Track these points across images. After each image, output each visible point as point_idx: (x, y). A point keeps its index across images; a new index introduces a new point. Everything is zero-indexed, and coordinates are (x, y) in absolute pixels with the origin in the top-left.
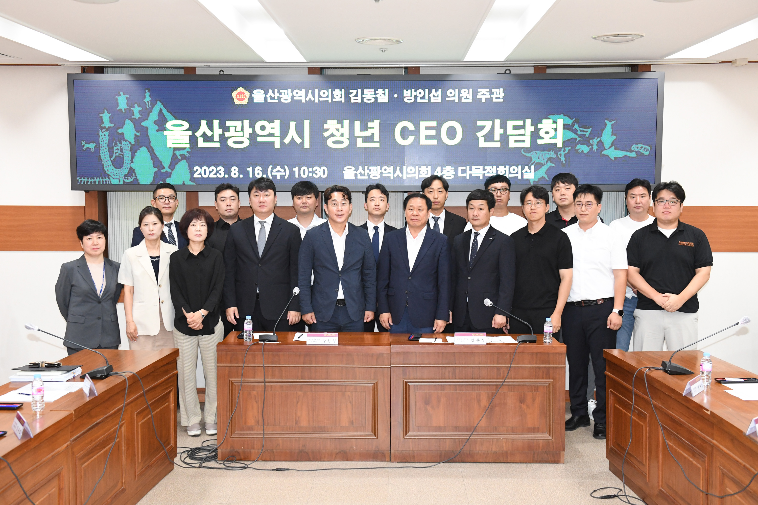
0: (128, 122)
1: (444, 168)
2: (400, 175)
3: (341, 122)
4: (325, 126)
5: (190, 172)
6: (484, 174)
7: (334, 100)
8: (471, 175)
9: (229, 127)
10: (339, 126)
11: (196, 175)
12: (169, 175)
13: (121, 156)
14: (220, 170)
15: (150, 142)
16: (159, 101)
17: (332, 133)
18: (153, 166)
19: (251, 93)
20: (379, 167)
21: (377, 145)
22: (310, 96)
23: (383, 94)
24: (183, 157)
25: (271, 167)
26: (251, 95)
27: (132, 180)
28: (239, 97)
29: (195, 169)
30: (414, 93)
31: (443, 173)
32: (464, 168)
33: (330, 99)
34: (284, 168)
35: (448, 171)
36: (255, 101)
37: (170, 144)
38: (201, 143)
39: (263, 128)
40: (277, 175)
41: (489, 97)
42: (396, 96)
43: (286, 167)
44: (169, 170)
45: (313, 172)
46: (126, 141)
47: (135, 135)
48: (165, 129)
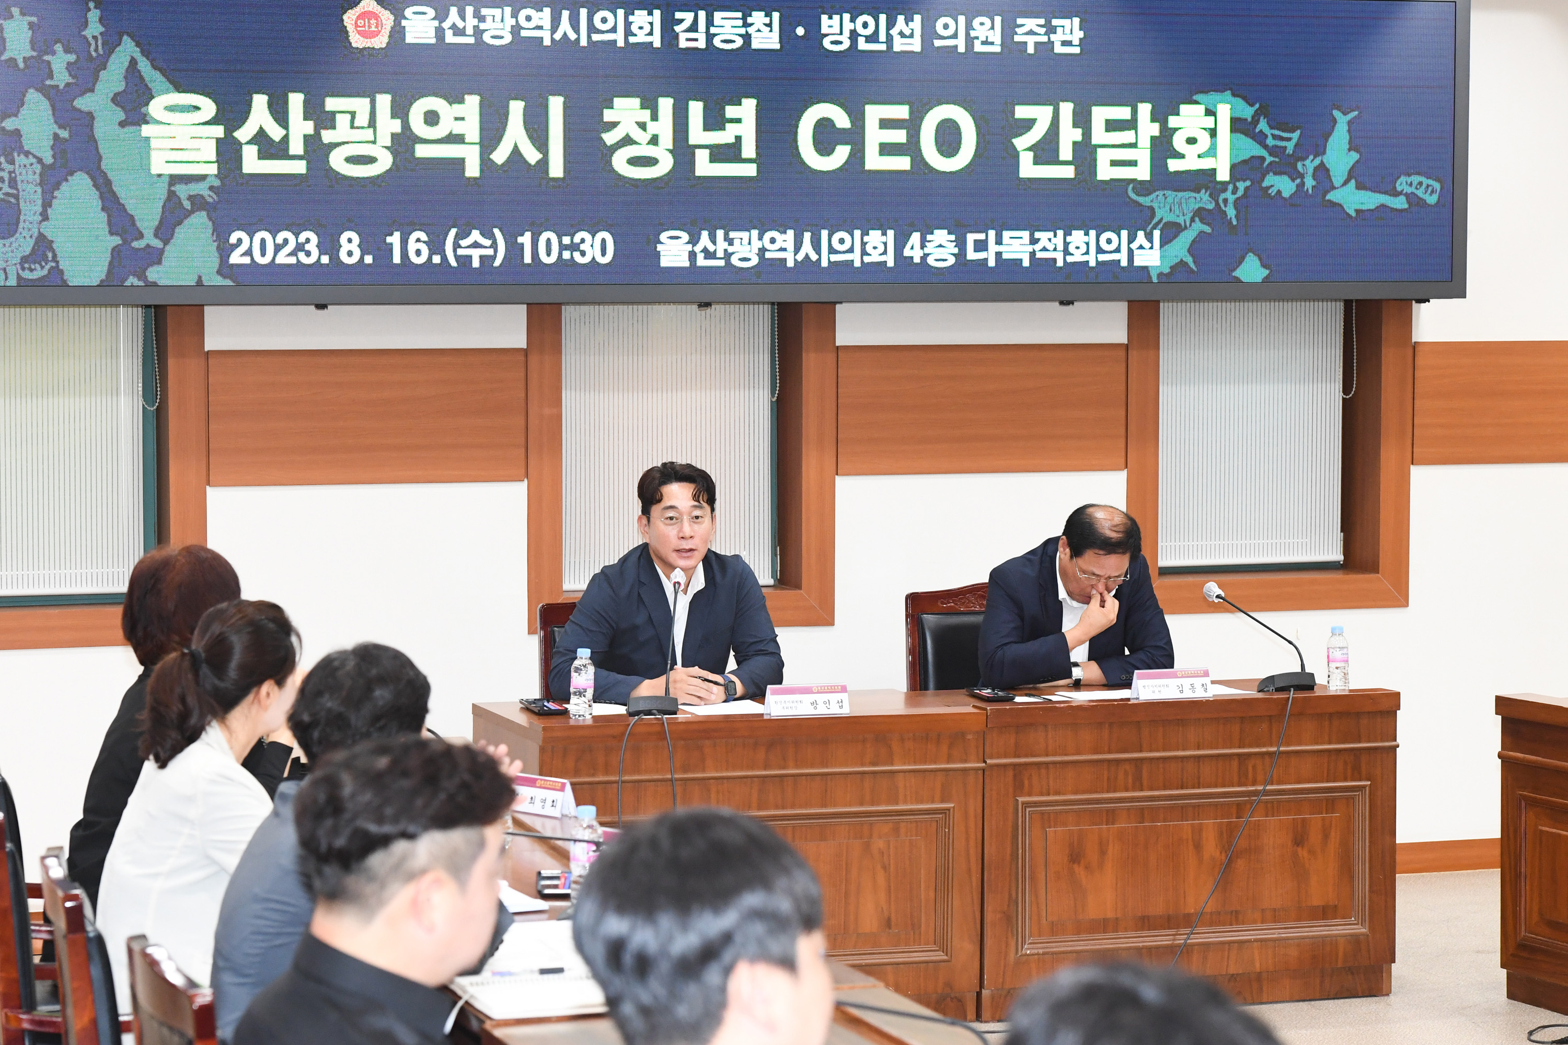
0: (33, 96)
1: (929, 237)
2: (814, 257)
3: (650, 104)
4: (608, 115)
5: (218, 248)
6: (1033, 254)
7: (632, 40)
8: (999, 254)
9: (333, 114)
10: (646, 115)
11: (236, 258)
12: (156, 257)
13: (13, 200)
14: (308, 241)
15: (100, 158)
16: (129, 35)
17: (627, 135)
18: (107, 230)
19: (399, 16)
20: (755, 233)
21: (750, 170)
22: (565, 26)
23: (766, 25)
24: (198, 203)
25: (453, 232)
26: (397, 22)
27: (45, 272)
28: (364, 26)
29: (233, 239)
30: (848, 26)
31: (926, 251)
32: (981, 236)
33: (619, 38)
34: (492, 237)
35: (940, 246)
36: (409, 39)
37: (160, 165)
38: (252, 162)
39: (432, 118)
40: (471, 257)
41: (1044, 39)
42: (800, 31)
43: (497, 231)
44: (157, 244)
45: (574, 247)
46: (27, 154)
47: (56, 136)
48: (145, 119)
